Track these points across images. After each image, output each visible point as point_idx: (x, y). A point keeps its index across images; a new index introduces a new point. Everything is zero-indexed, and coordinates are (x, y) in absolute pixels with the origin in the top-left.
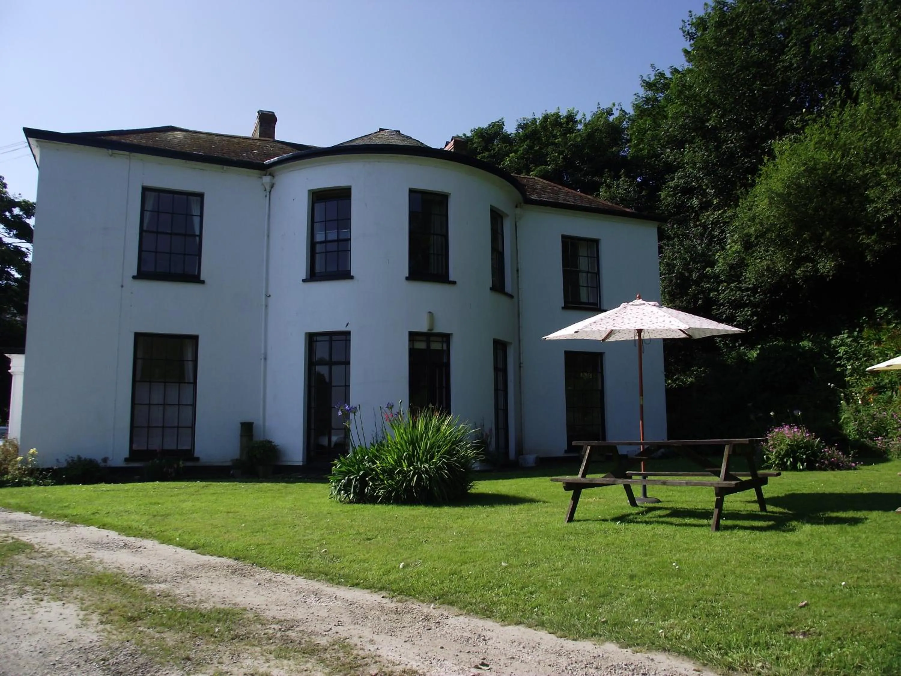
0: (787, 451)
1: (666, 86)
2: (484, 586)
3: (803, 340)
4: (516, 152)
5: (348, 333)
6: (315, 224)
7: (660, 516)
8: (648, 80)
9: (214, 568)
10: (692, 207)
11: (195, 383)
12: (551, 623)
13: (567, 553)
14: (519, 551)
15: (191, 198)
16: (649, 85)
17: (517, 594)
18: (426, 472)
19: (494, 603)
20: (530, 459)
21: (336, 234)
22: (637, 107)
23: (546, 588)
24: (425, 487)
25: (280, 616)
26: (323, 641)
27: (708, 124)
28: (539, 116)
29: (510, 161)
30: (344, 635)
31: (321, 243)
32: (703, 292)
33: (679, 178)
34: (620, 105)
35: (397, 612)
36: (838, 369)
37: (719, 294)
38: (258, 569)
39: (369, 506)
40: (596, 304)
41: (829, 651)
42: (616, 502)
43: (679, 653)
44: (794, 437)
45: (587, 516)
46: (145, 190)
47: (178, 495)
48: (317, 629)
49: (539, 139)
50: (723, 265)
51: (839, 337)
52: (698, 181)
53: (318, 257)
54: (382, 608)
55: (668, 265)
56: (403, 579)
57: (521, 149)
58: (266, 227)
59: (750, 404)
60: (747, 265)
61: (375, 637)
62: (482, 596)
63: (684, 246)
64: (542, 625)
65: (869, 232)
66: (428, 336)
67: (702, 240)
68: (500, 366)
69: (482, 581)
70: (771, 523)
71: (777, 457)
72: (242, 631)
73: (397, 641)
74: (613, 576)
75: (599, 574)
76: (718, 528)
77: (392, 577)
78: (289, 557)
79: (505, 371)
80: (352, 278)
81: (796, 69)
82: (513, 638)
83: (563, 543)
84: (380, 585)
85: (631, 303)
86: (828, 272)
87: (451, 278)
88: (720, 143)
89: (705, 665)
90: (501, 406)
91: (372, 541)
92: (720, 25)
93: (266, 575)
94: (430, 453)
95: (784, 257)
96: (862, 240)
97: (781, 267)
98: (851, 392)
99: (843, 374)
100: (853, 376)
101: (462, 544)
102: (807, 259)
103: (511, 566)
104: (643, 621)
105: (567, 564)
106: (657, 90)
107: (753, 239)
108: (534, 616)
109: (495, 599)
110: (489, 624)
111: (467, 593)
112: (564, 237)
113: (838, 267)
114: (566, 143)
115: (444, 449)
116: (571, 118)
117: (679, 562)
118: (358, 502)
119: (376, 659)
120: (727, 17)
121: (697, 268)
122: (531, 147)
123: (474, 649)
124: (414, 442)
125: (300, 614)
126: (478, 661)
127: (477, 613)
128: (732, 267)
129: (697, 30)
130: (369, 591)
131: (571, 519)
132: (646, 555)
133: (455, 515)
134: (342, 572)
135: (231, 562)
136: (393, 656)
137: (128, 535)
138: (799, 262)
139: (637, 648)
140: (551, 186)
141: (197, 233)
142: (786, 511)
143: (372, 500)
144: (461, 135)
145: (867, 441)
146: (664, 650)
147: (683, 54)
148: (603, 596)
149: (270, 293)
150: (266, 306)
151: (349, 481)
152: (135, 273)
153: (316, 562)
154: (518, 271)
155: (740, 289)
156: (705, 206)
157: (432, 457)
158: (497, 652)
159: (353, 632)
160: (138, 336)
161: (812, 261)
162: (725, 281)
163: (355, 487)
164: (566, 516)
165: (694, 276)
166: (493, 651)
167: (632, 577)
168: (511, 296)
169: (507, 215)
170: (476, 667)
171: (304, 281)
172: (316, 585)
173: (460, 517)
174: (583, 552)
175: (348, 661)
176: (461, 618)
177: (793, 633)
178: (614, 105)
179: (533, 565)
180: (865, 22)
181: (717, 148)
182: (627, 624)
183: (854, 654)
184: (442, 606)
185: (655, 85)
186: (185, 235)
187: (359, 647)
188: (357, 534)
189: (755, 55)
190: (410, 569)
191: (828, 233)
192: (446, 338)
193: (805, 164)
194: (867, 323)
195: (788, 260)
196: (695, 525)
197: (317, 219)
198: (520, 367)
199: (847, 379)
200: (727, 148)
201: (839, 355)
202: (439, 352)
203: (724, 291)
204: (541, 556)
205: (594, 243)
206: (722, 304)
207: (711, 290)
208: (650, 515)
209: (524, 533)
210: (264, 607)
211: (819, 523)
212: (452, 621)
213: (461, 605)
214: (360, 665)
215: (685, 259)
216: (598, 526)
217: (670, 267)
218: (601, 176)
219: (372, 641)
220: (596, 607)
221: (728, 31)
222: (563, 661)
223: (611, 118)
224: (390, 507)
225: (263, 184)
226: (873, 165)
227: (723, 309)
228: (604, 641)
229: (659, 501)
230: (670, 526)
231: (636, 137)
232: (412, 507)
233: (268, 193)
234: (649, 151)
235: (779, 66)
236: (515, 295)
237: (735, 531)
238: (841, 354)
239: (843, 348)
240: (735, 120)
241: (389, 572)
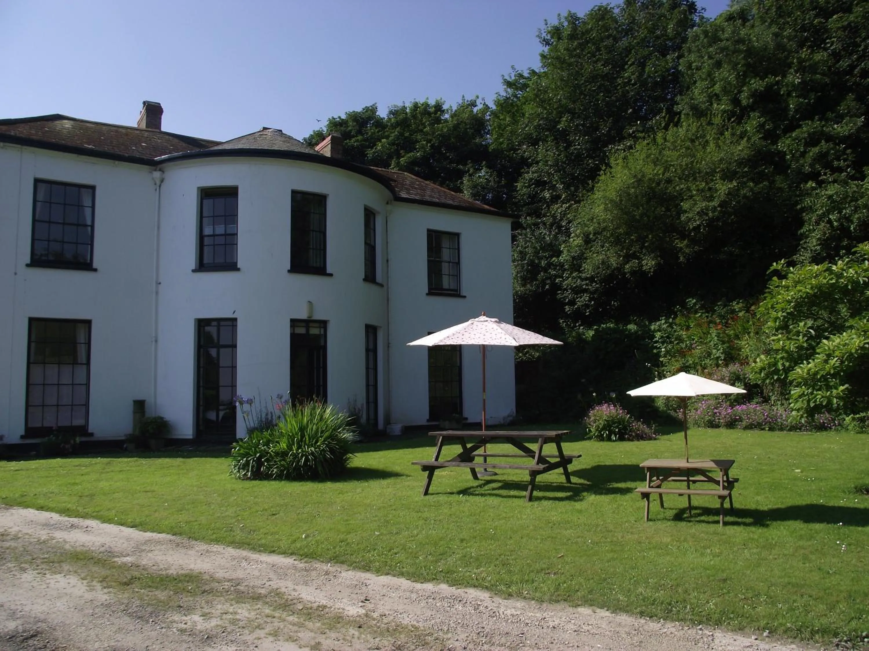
0: (604, 425)
1: (525, 86)
2: (364, 550)
3: (631, 324)
4: (387, 137)
5: (235, 320)
6: (204, 219)
7: (494, 489)
8: (509, 79)
9: (158, 542)
10: (544, 198)
11: (88, 363)
12: (408, 573)
13: (421, 522)
14: (387, 522)
15: (83, 190)
16: (509, 84)
17: (386, 555)
18: (312, 454)
19: (371, 562)
20: (397, 429)
21: (224, 228)
22: (498, 103)
23: (405, 550)
24: (311, 467)
25: (227, 576)
26: (263, 591)
27: (559, 127)
28: (408, 105)
29: (382, 146)
30: (275, 587)
31: (209, 236)
32: (550, 278)
33: (533, 173)
34: (483, 99)
35: (306, 570)
36: (655, 351)
37: (564, 280)
38: (194, 542)
39: (265, 483)
40: (456, 291)
41: (565, 582)
42: (463, 475)
43: (483, 588)
44: (610, 413)
45: (440, 490)
46: (37, 181)
47: (87, 474)
48: (256, 584)
49: (409, 126)
50: (566, 256)
51: (658, 323)
52: (549, 176)
53: (206, 249)
54: (295, 568)
55: (521, 252)
56: (306, 546)
57: (393, 135)
58: (156, 219)
59: (583, 380)
60: (586, 259)
61: (296, 587)
62: (363, 556)
63: (534, 236)
64: (402, 574)
65: (683, 237)
66: (308, 323)
67: (550, 232)
68: (371, 346)
69: (362, 546)
70: (569, 494)
71: (597, 430)
72: (207, 588)
73: (311, 589)
74: (450, 540)
75: (441, 539)
76: (531, 499)
77: (298, 545)
78: (215, 531)
79: (375, 351)
80: (238, 270)
81: (634, 85)
82: (384, 584)
83: (420, 514)
84: (290, 551)
85: (477, 319)
86: (650, 269)
87: (329, 271)
88: (569, 144)
89: (496, 594)
90: (371, 382)
91: (277, 516)
92: (572, 37)
93: (203, 546)
94: (315, 437)
95: (616, 253)
96: (677, 244)
97: (614, 262)
98: (663, 371)
99: (658, 355)
100: (666, 357)
101: (346, 518)
102: (634, 256)
103: (381, 534)
104: (465, 570)
105: (421, 531)
106: (517, 89)
107: (591, 236)
108: (397, 569)
109: (372, 559)
110: (368, 575)
111: (352, 555)
112: (429, 231)
113: (658, 265)
114: (434, 133)
115: (327, 434)
116: (438, 108)
117: (495, 528)
118: (255, 479)
119: (300, 600)
120: (578, 32)
121: (545, 257)
122: (401, 134)
123: (359, 592)
124: (302, 429)
125: (240, 574)
126: (363, 598)
127: (360, 568)
128: (574, 258)
129: (552, 37)
130: (283, 556)
131: (426, 493)
132: (475, 523)
133: (337, 490)
134: (259, 542)
135: (170, 537)
136: (310, 598)
137: (69, 516)
138: (628, 258)
139: (459, 586)
140: (419, 181)
141: (89, 223)
142: (586, 482)
143: (267, 477)
144: (336, 117)
145: (672, 413)
146: (475, 586)
147: (540, 58)
148: (442, 554)
149: (160, 281)
150: (157, 293)
151: (248, 462)
152: (28, 261)
153: (239, 535)
154: (387, 261)
155: (580, 277)
156: (555, 199)
157: (317, 442)
158: (374, 592)
159: (281, 585)
160: (32, 321)
161: (638, 258)
162: (568, 270)
163: (253, 467)
164: (423, 490)
165: (543, 263)
166: (372, 592)
167: (462, 541)
168: (381, 285)
169: (379, 213)
170: (362, 602)
171: (193, 271)
172: (245, 553)
173: (341, 493)
174: (433, 522)
175: (282, 602)
176: (350, 572)
177: (549, 573)
178: (478, 97)
179: (397, 533)
180: (690, 51)
181: (566, 148)
182: (454, 572)
183: (576, 584)
184: (336, 565)
185: (515, 85)
186: (78, 225)
187: (287, 594)
188: (263, 510)
189: (600, 69)
190: (310, 539)
191: (650, 236)
192: (324, 324)
193: (635, 176)
194: (681, 311)
195: (620, 256)
196: (516, 497)
197: (205, 214)
198: (388, 347)
199: (661, 359)
200: (575, 149)
201: (655, 339)
202: (317, 337)
203: (568, 278)
204: (402, 526)
205: (455, 236)
206: (566, 289)
207: (556, 276)
208: (486, 487)
209: (391, 506)
210: (213, 571)
211: (601, 494)
212: (344, 574)
213: (348, 563)
214: (291, 605)
215: (535, 248)
216: (446, 499)
217: (523, 254)
218: (465, 164)
219: (294, 590)
220: (437, 562)
221: (579, 43)
222: (414, 596)
223: (475, 110)
224: (283, 482)
225: (153, 179)
226: (687, 180)
227: (566, 294)
228: (440, 583)
229: (496, 474)
230: (498, 498)
231: (496, 132)
232: (301, 483)
233: (158, 188)
234: (508, 145)
235: (619, 81)
236: (385, 284)
237: (543, 501)
238: (657, 339)
239: (659, 333)
240: (582, 125)
241: (295, 541)
